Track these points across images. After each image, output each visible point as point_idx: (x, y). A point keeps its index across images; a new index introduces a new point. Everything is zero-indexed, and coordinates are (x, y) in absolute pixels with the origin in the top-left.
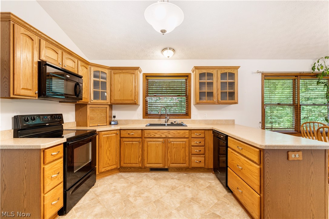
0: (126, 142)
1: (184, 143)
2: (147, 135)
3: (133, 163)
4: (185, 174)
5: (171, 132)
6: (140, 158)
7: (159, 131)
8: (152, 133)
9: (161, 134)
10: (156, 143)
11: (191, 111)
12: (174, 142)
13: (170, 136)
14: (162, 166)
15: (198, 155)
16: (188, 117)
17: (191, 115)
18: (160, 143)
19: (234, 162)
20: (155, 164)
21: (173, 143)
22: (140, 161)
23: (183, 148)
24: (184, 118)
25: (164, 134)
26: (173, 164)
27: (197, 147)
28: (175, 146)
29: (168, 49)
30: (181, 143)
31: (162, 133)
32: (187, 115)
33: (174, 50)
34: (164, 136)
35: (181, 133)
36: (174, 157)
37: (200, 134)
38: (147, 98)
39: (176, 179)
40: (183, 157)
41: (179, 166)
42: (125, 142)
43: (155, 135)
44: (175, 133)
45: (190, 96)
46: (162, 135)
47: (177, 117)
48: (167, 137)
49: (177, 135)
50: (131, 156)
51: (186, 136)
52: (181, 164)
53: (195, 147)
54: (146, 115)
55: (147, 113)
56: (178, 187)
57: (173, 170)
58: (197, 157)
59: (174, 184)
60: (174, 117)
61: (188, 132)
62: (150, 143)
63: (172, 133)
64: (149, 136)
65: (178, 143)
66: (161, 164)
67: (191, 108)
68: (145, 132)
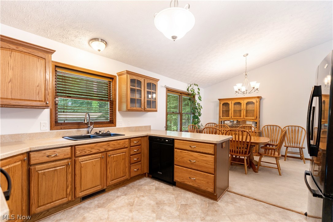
0: (42, 171)
1: (124, 153)
2: (80, 152)
3: (56, 201)
4: (125, 188)
5: (111, 143)
6: (69, 187)
7: (96, 145)
8: (87, 149)
9: (99, 148)
10: (93, 160)
11: (116, 119)
12: (114, 155)
13: (110, 149)
14: (101, 188)
15: (136, 164)
16: (112, 125)
17: (116, 122)
18: (98, 159)
19: (185, 159)
20: (91, 188)
21: (112, 156)
22: (70, 192)
23: (123, 159)
24: (109, 127)
25: (102, 147)
26: (113, 180)
27: (135, 155)
28: (115, 159)
29: (100, 40)
30: (121, 154)
31: (101, 147)
32: (112, 122)
33: (106, 44)
34: (102, 150)
35: (121, 144)
36: (114, 172)
37: (138, 142)
38: (57, 99)
39: (122, 196)
40: (123, 170)
41: (119, 181)
42: (39, 172)
43: (92, 150)
44: (115, 145)
45: (116, 101)
46: (101, 149)
47: (101, 126)
48: (107, 150)
49: (118, 146)
50: (53, 189)
51: (126, 146)
52: (121, 177)
53: (134, 156)
54: (56, 124)
55: (57, 122)
56: (134, 202)
57: (111, 188)
58: (135, 165)
59: (127, 201)
60: (98, 126)
61: (127, 141)
62: (84, 162)
63: (112, 145)
64: (83, 153)
65: (118, 155)
66: (99, 185)
67: (116, 114)
68: (77, 148)
